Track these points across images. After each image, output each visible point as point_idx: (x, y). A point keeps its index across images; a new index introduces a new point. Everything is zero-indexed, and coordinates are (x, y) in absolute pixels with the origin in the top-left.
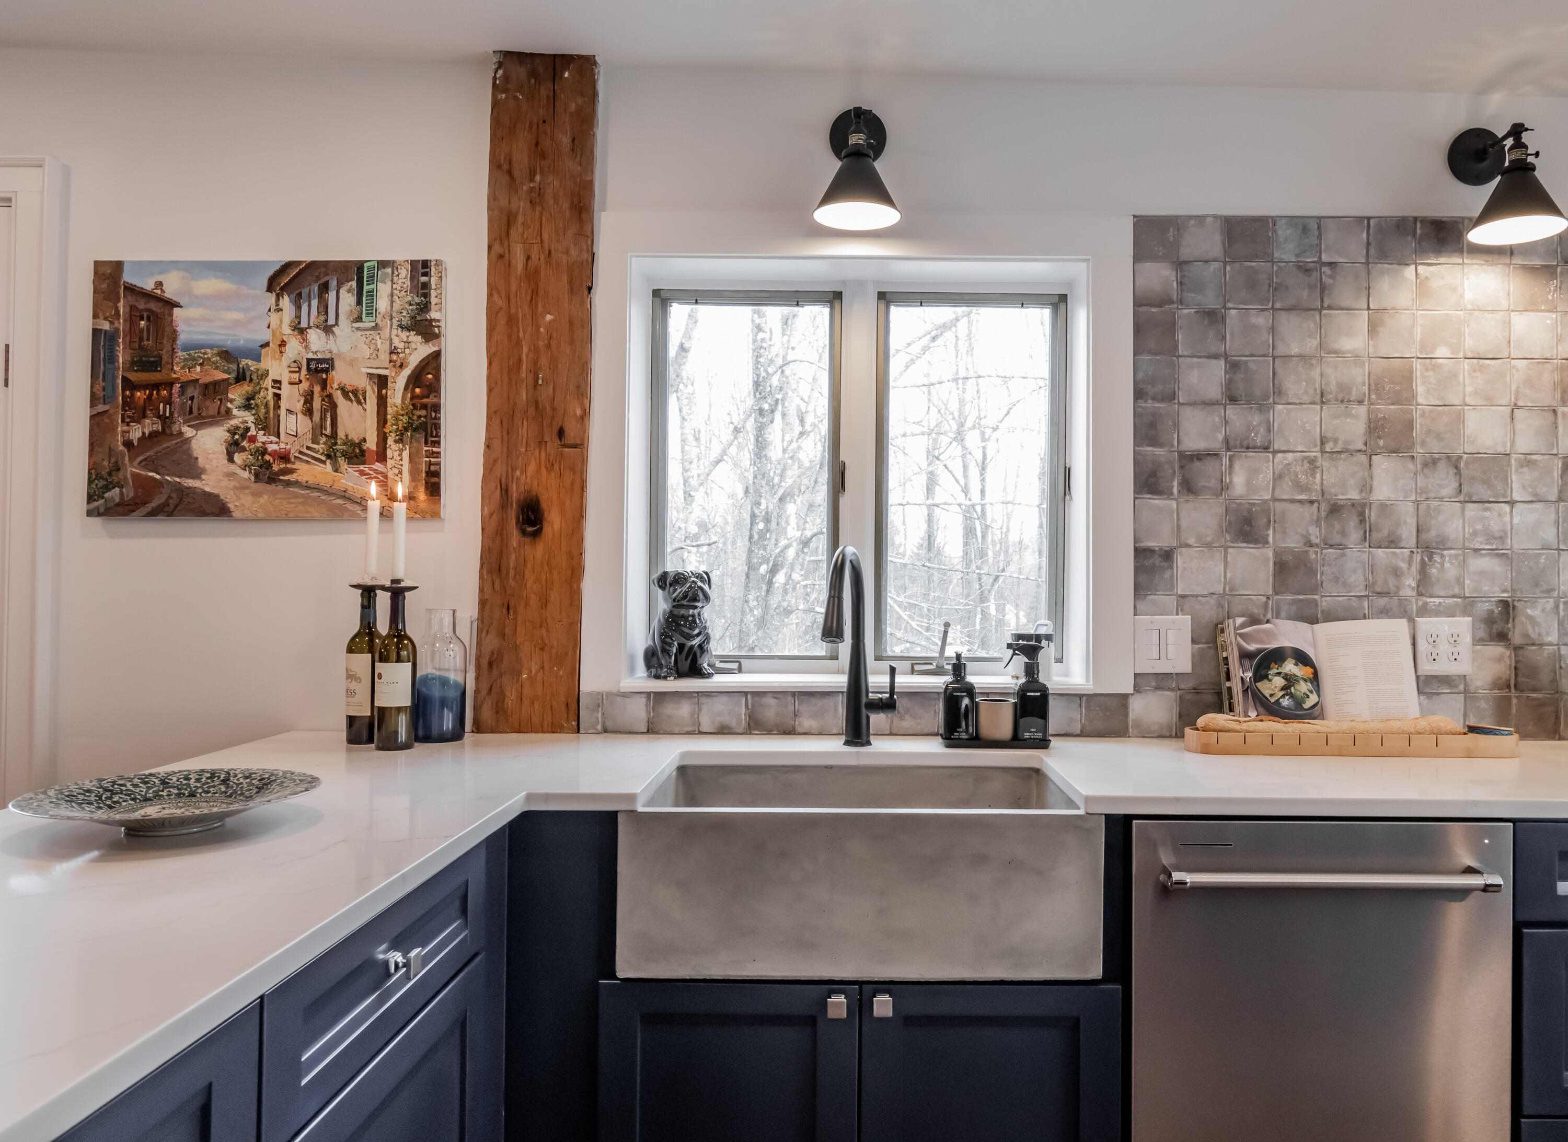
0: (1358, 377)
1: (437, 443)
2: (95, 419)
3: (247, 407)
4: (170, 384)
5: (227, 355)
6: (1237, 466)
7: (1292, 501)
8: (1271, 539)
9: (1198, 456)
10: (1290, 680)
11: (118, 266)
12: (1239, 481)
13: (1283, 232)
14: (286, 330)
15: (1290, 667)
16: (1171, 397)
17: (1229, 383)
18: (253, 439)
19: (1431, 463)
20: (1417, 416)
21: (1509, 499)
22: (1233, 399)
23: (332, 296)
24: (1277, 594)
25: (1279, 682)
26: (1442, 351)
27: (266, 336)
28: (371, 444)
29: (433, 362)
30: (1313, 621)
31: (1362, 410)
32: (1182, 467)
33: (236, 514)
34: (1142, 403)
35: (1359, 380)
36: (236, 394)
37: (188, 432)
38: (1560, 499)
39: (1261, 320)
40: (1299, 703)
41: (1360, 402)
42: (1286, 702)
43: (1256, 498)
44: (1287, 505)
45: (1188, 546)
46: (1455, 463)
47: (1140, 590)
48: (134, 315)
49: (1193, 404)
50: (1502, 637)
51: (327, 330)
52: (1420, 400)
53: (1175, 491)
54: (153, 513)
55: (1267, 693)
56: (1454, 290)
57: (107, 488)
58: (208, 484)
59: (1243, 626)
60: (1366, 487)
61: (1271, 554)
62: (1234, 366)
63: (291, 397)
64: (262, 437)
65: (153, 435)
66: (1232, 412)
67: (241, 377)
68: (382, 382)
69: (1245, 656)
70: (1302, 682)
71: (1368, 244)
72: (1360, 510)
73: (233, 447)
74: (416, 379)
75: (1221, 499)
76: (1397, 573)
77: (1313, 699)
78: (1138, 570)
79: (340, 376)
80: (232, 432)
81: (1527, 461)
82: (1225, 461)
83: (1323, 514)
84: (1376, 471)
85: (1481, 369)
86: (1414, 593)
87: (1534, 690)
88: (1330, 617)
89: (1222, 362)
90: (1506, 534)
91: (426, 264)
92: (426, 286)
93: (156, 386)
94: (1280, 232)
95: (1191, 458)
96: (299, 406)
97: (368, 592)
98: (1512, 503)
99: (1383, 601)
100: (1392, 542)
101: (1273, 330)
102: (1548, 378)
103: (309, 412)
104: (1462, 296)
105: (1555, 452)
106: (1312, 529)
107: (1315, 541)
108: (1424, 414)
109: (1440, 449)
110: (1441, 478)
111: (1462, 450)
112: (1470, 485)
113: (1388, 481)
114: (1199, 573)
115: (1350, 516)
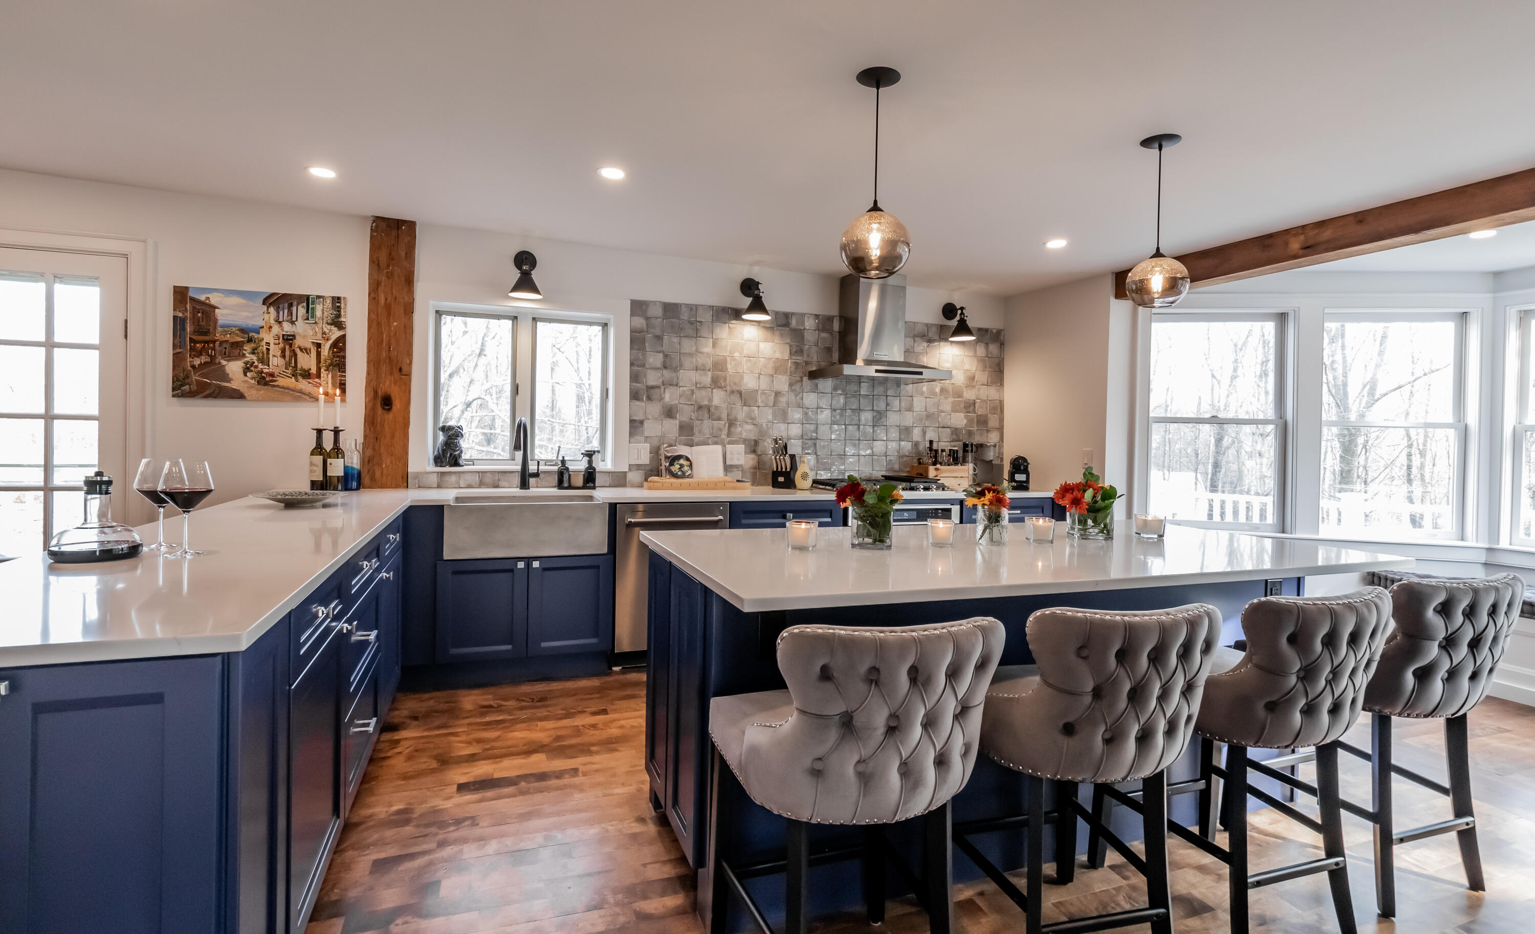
0: (709, 363)
1: (345, 372)
2: (175, 355)
3: (253, 353)
4: (214, 342)
5: (243, 331)
6: (666, 391)
7: (685, 404)
8: (678, 417)
9: (653, 387)
10: (682, 466)
11: (187, 289)
12: (667, 397)
13: (684, 309)
14: (272, 321)
15: (682, 461)
16: (643, 366)
17: (664, 362)
18: (256, 367)
19: (733, 392)
20: (728, 376)
21: (757, 405)
22: (665, 367)
23: (294, 309)
24: (680, 436)
25: (678, 466)
26: (736, 354)
27: (262, 323)
28: (314, 370)
29: (343, 338)
30: (691, 446)
31: (710, 374)
32: (647, 391)
33: (248, 398)
34: (633, 368)
36: (248, 348)
37: (224, 362)
38: (774, 406)
39: (676, 340)
40: (684, 473)
41: (709, 370)
42: (679, 473)
43: (673, 403)
44: (683, 405)
45: (649, 419)
46: (740, 393)
47: (631, 435)
48: (195, 311)
49: (651, 369)
50: (754, 452)
51: (293, 323)
52: (729, 370)
53: (645, 399)
54: (206, 397)
55: (673, 470)
56: (739, 334)
57: (182, 385)
58: (234, 385)
59: (666, 447)
60: (710, 400)
61: (678, 423)
62: (666, 356)
63: (275, 350)
64: (260, 366)
65: (206, 363)
66: (665, 372)
67: (250, 340)
68: (319, 346)
69: (667, 457)
70: (686, 466)
71: (713, 315)
72: (708, 408)
73: (246, 370)
74: (335, 345)
75: (661, 403)
76: (720, 430)
77: (689, 472)
78: (631, 427)
79: (298, 342)
80: (246, 363)
81: (763, 393)
82: (662, 389)
83: (696, 409)
84: (714, 394)
85: (749, 361)
86: (726, 436)
87: (764, 469)
88: (698, 445)
89: (662, 354)
90: (756, 417)
91: (339, 298)
92: (339, 307)
93: (207, 342)
94: (682, 310)
95: (650, 388)
96: (279, 353)
97: (320, 432)
98: (758, 407)
99: (715, 439)
100: (719, 419)
101: (680, 344)
102: (771, 365)
103: (283, 356)
104: (744, 336)
106: (692, 414)
107: (693, 418)
108: (730, 375)
109: (735, 388)
110: (735, 398)
111: (742, 389)
112: (745, 400)
113: (718, 398)
114: (652, 428)
115: (705, 410)
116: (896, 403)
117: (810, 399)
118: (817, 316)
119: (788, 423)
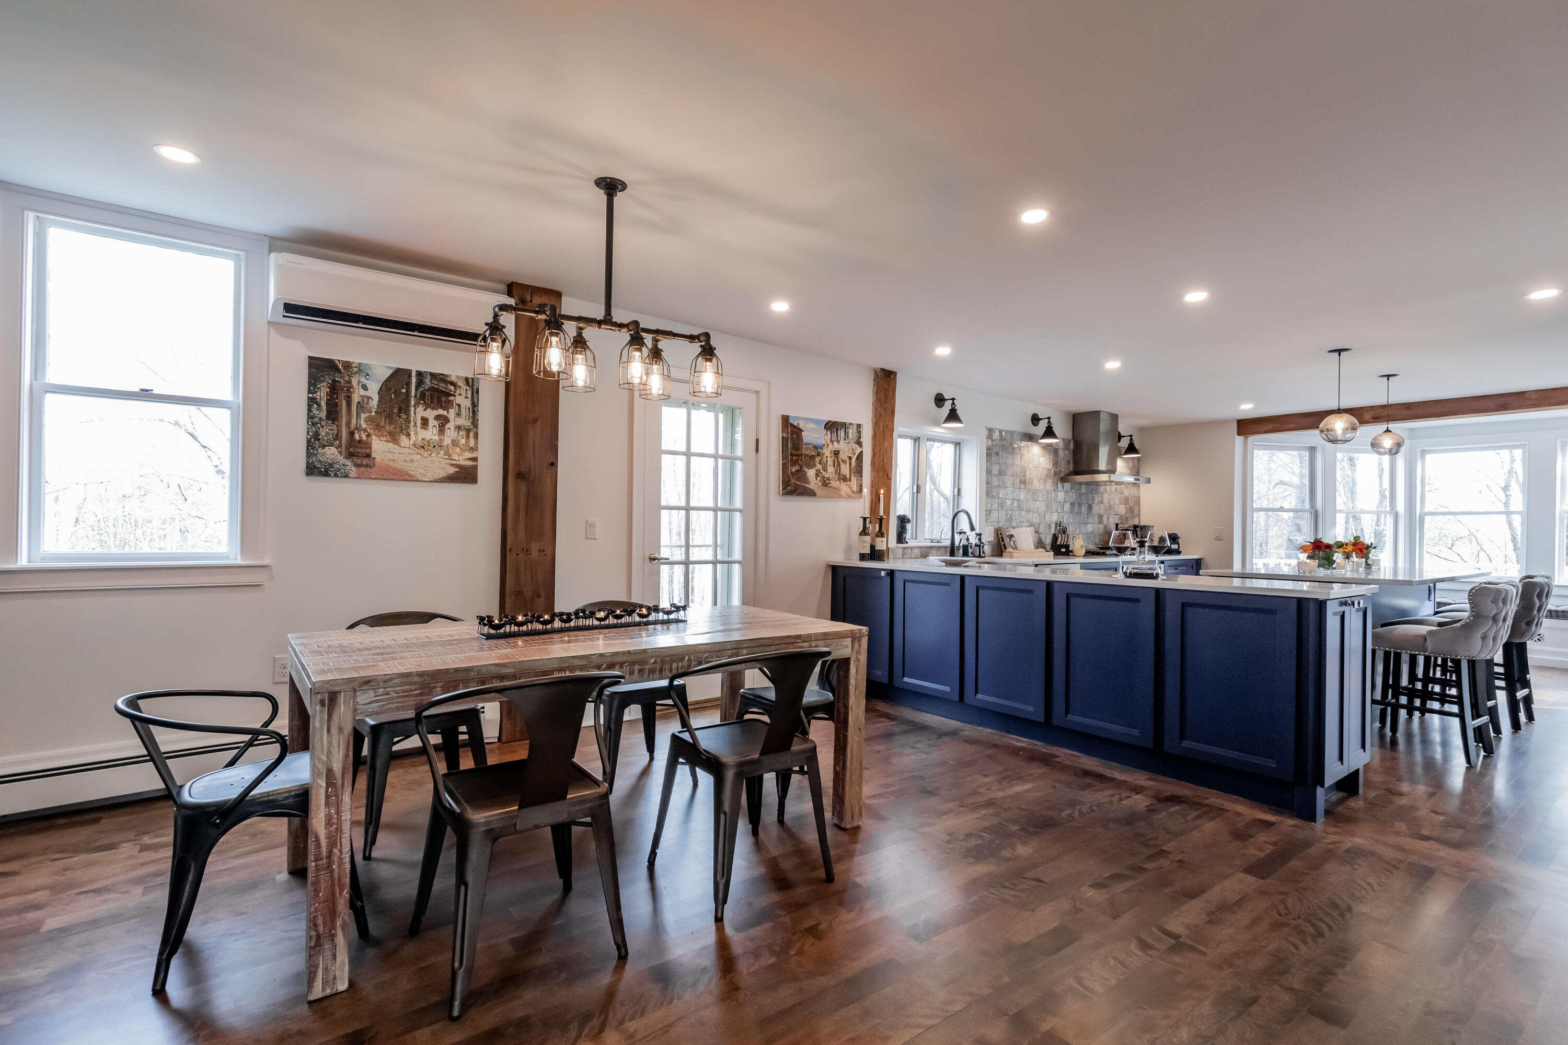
0: (1019, 471)
1: (862, 477)
2: (783, 464)
3: (820, 463)
4: (801, 455)
5: (816, 447)
6: (1001, 491)
9: (995, 488)
11: (788, 417)
12: (1001, 495)
14: (829, 441)
15: (1014, 539)
16: (991, 473)
18: (821, 473)
19: (1029, 491)
23: (839, 432)
25: (1013, 542)
26: (1031, 465)
27: (824, 443)
28: (848, 476)
30: (1013, 528)
31: (1019, 478)
33: (818, 495)
34: (987, 475)
36: (817, 459)
37: (806, 470)
43: (1003, 498)
44: (1008, 500)
46: (1032, 491)
47: (986, 521)
48: (792, 433)
51: (838, 442)
53: (992, 496)
54: (799, 494)
55: (1011, 545)
57: (787, 486)
58: (811, 486)
59: (1005, 529)
61: (1005, 512)
62: (1001, 467)
63: (830, 462)
64: (824, 473)
65: (798, 470)
67: (818, 454)
68: (850, 458)
69: (1007, 536)
71: (1020, 439)
73: (817, 475)
74: (858, 458)
75: (998, 499)
76: (1024, 517)
77: (1017, 546)
78: (986, 515)
79: (841, 456)
80: (817, 471)
81: (1041, 492)
82: (999, 490)
85: (1036, 470)
89: (999, 465)
91: (860, 425)
92: (860, 431)
93: (798, 455)
96: (832, 464)
97: (865, 519)
98: (1040, 502)
100: (1023, 510)
101: (1006, 459)
102: (1045, 473)
103: (834, 466)
106: (1011, 506)
109: (1030, 488)
110: (1030, 494)
111: (1033, 488)
112: (1034, 496)
114: (995, 515)
116: (1096, 499)
117: (1061, 496)
118: (1064, 439)
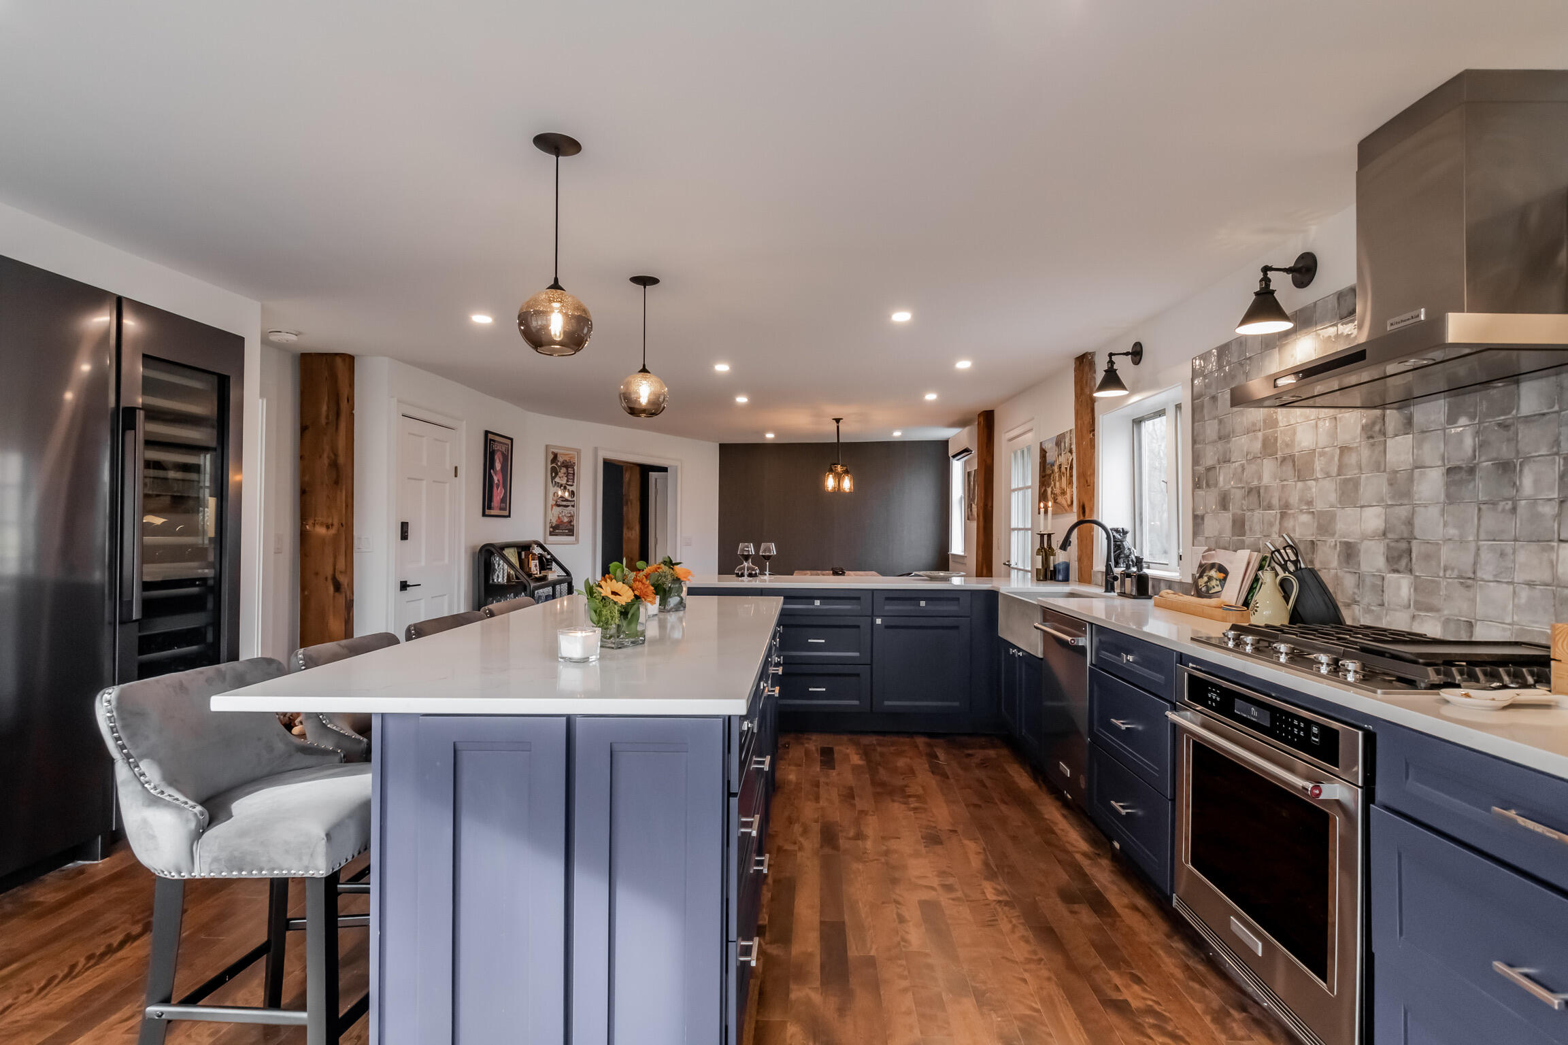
3: (1053, 481)
6: (1221, 472)
8: (1231, 508)
10: (1210, 579)
12: (1221, 480)
13: (1234, 348)
14: (1057, 456)
15: (1213, 573)
16: (1203, 441)
17: (1219, 430)
19: (1284, 459)
20: (1278, 433)
21: (1315, 477)
22: (1220, 438)
23: (1061, 444)
24: (1233, 536)
25: (1205, 579)
28: (1065, 489)
29: (1072, 462)
31: (1260, 434)
32: (1206, 475)
34: (1195, 446)
35: (1259, 419)
36: (1052, 477)
38: (1339, 475)
39: (1227, 396)
40: (1208, 589)
41: (1260, 430)
42: (1204, 589)
43: (1227, 487)
44: (1236, 490)
45: (1208, 513)
46: (1292, 458)
47: (1194, 535)
49: (1209, 443)
51: (1061, 454)
52: (1281, 424)
53: (1204, 487)
56: (1292, 356)
60: (1260, 478)
61: (1231, 516)
62: (1220, 422)
63: (1057, 477)
64: (1055, 489)
66: (1219, 445)
68: (1067, 469)
69: (1201, 566)
70: (1214, 581)
72: (1258, 490)
74: (1070, 467)
75: (1217, 489)
76: (1271, 525)
77: (1220, 589)
78: (1194, 525)
79: (1062, 468)
81: (1322, 454)
82: (1218, 470)
83: (1246, 494)
84: (1264, 468)
86: (1277, 536)
90: (1313, 500)
92: (1070, 439)
95: (1209, 469)
97: (1042, 536)
98: (1316, 480)
99: (1266, 541)
100: (1270, 507)
103: (1059, 481)
104: (1296, 358)
105: (1335, 445)
106: (1243, 502)
107: (1245, 508)
108: (1281, 432)
109: (1288, 451)
110: (1288, 469)
111: (1296, 451)
112: (1299, 471)
113: (1268, 472)
115: (1255, 493)
117: (1400, 449)
119: (1362, 507)
